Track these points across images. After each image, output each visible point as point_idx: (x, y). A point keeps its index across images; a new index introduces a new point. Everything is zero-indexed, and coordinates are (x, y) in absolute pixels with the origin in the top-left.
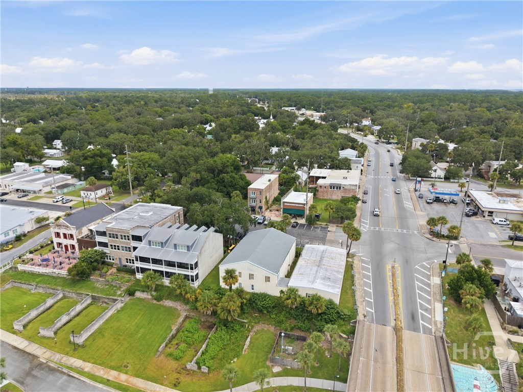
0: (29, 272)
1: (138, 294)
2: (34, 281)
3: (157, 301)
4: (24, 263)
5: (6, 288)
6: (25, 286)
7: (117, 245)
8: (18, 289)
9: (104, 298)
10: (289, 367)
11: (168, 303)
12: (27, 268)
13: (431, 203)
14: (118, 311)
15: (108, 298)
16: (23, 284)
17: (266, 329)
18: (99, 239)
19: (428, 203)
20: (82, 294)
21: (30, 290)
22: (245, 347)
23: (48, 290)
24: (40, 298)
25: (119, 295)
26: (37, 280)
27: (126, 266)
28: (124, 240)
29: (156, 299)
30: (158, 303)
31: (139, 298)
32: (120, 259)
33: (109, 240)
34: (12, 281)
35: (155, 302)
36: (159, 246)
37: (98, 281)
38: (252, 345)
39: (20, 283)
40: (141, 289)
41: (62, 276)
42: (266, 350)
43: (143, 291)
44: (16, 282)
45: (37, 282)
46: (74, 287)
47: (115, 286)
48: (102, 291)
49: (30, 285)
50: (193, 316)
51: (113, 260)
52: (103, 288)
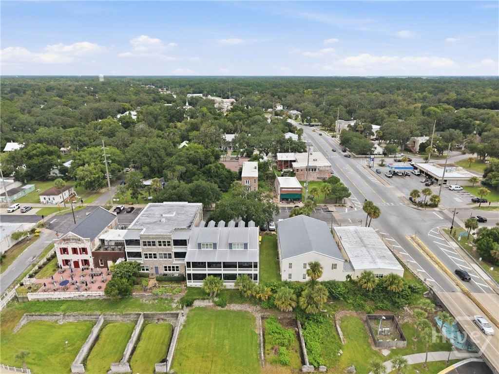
0: (44, 301)
1: (197, 304)
2: (58, 310)
3: (222, 307)
4: (32, 290)
5: (22, 324)
6: (46, 318)
7: (153, 253)
8: (39, 323)
9: (160, 314)
10: (395, 348)
11: (235, 307)
12: (41, 295)
13: (392, 177)
14: (184, 326)
15: (164, 314)
16: (43, 315)
17: (348, 315)
18: (129, 249)
19: (389, 177)
20: (130, 314)
21: (56, 322)
22: (341, 337)
23: (81, 317)
24: (76, 328)
25: (175, 308)
26: (63, 308)
27: (166, 275)
28: (163, 247)
29: (219, 305)
30: (223, 309)
31: (199, 307)
32: (157, 268)
33: (143, 249)
34: (27, 315)
35: (219, 308)
36: (211, 248)
37: (143, 296)
38: (345, 333)
39: (40, 315)
40: (201, 297)
41: (93, 298)
42: (362, 336)
43: (204, 299)
44: (32, 316)
45: (63, 311)
46: (117, 308)
47: (166, 299)
48: (153, 307)
49: (55, 315)
50: (269, 315)
51: (147, 270)
52: (153, 304)
